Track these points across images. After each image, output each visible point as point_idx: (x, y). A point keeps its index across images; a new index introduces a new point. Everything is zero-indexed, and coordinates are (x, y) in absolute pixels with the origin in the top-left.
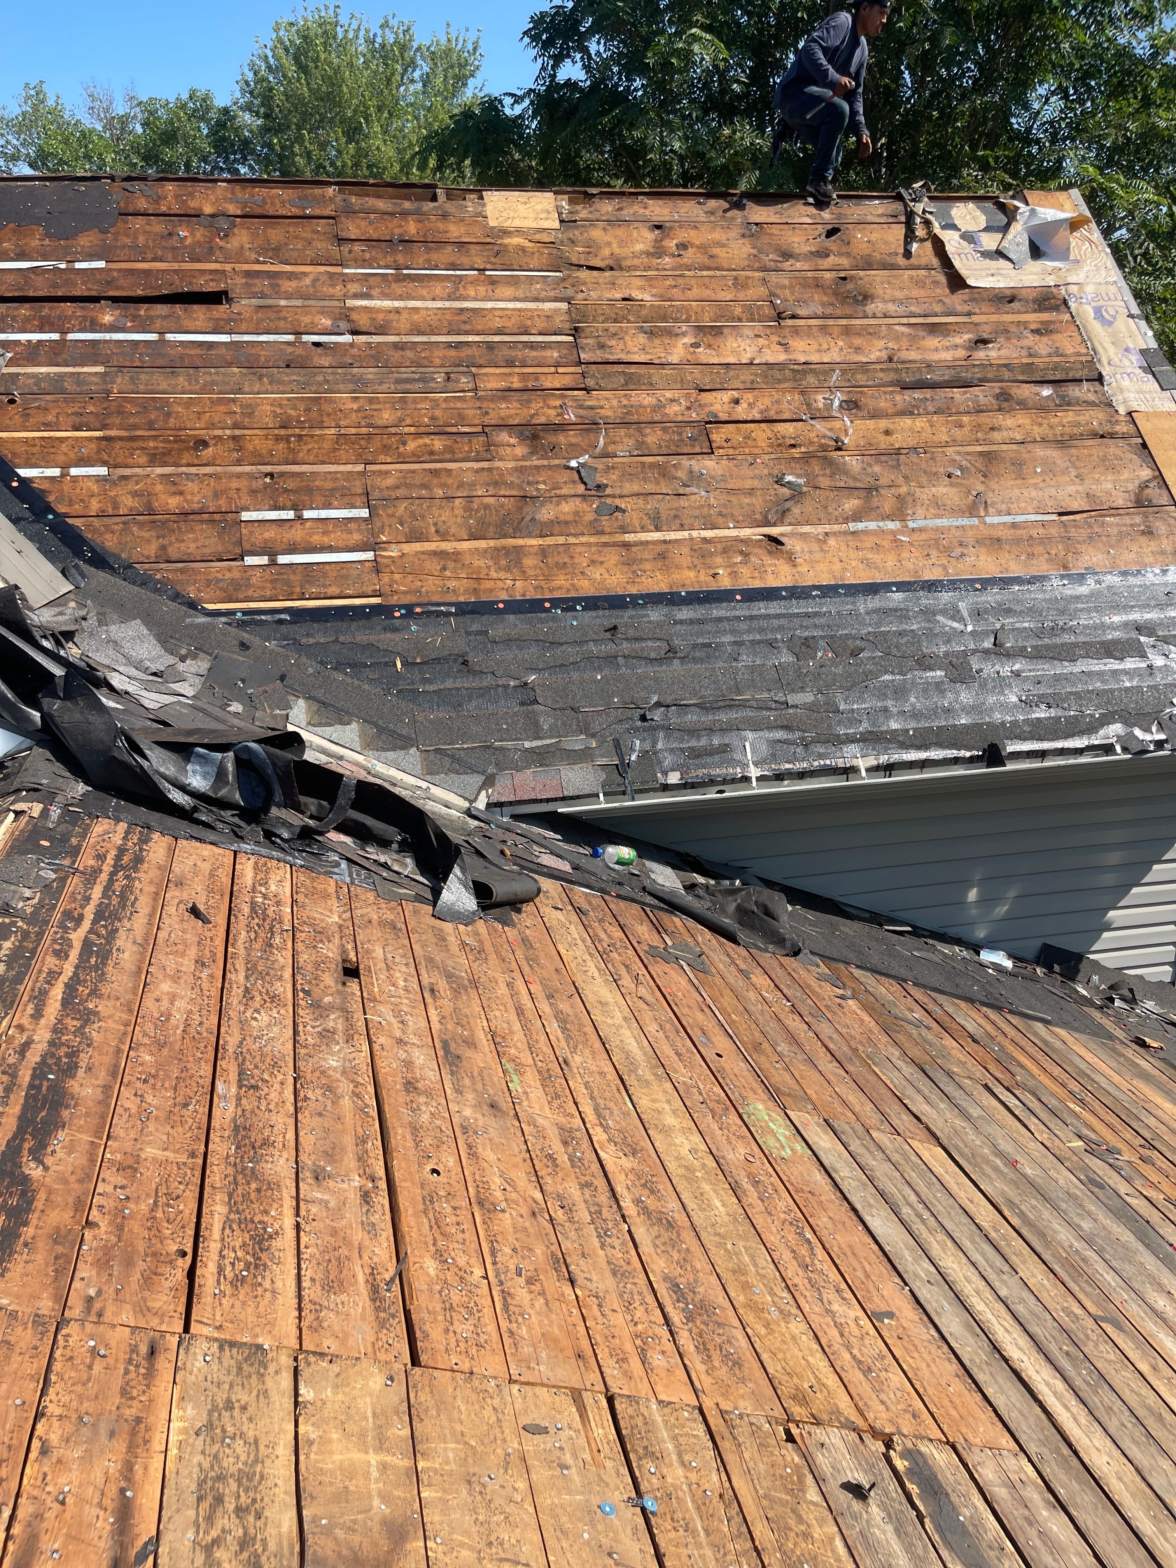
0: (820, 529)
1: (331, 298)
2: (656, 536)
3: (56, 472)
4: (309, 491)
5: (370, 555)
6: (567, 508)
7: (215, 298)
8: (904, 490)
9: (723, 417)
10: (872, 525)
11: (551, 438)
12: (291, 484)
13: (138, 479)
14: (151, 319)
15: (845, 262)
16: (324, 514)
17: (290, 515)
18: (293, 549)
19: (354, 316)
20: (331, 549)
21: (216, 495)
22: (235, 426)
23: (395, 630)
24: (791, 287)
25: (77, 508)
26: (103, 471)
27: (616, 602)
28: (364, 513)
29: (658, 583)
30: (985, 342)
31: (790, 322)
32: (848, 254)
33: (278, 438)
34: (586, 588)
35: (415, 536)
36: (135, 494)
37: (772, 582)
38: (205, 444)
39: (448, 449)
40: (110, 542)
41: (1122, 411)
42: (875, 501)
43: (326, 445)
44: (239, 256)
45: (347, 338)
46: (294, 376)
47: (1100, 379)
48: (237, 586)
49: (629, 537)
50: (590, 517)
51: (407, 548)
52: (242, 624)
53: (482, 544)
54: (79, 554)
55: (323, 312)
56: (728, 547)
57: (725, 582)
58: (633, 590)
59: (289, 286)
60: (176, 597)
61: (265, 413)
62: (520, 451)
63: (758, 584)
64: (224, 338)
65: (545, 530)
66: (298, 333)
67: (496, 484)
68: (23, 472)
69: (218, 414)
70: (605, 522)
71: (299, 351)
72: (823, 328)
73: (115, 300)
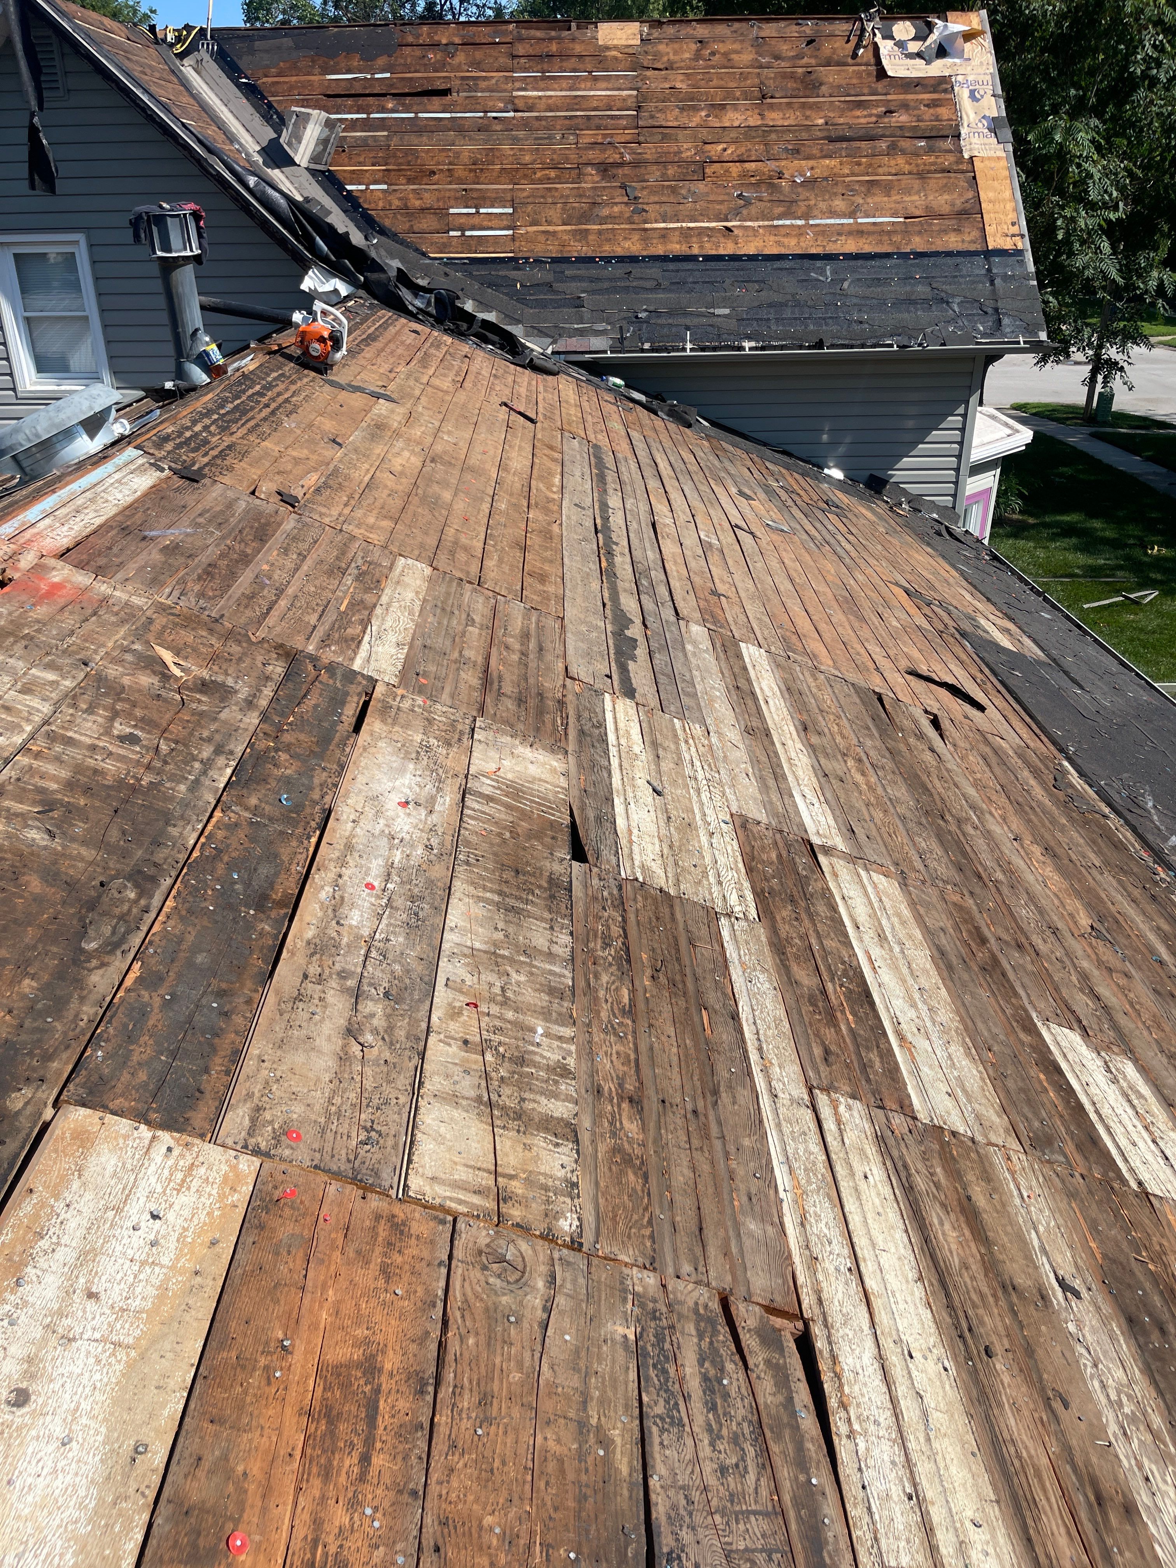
0: (755, 224)
1: (505, 91)
2: (662, 225)
3: (363, 187)
4: (484, 198)
5: (510, 232)
6: (616, 209)
7: (445, 92)
8: (812, 202)
9: (715, 158)
10: (788, 222)
11: (614, 171)
12: (475, 195)
13: (402, 191)
14: (411, 105)
15: (813, 61)
16: (490, 210)
17: (473, 211)
18: (473, 228)
19: (516, 101)
20: (491, 229)
21: (438, 200)
22: (450, 164)
23: (519, 269)
24: (774, 79)
25: (373, 206)
26: (385, 187)
27: (633, 259)
28: (510, 210)
29: (660, 250)
30: (891, 112)
31: (769, 101)
32: (816, 57)
33: (471, 170)
34: (619, 251)
35: (534, 223)
36: (400, 199)
37: (722, 252)
38: (434, 173)
39: (557, 177)
40: (387, 223)
41: (966, 156)
42: (794, 209)
43: (495, 174)
44: (458, 68)
45: (511, 114)
46: (482, 136)
47: (958, 136)
48: (445, 245)
49: (647, 226)
50: (627, 215)
51: (530, 229)
52: (446, 264)
53: (568, 228)
54: (373, 229)
55: (500, 99)
56: (702, 231)
57: (696, 251)
58: (645, 253)
59: (483, 84)
60: (417, 250)
61: (465, 157)
62: (597, 178)
63: (714, 252)
64: (448, 115)
65: (603, 221)
66: (486, 112)
67: (581, 196)
68: (349, 187)
69: (441, 157)
70: (636, 218)
71: (486, 122)
72: (789, 104)
73: (394, 95)
